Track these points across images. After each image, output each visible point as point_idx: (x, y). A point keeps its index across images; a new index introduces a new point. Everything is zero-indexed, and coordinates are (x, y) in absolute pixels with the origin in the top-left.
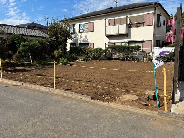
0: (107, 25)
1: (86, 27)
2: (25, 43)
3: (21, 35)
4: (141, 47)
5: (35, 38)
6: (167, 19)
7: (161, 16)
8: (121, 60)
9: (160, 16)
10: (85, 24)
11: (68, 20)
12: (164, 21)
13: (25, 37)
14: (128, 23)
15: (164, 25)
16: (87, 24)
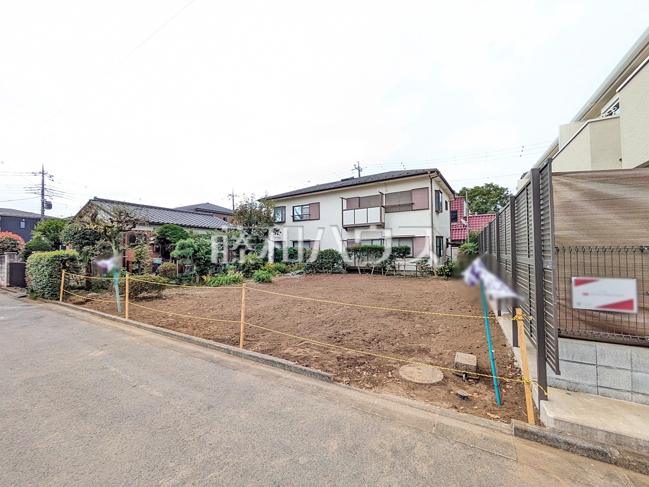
0: (345, 208)
1: (306, 211)
2: (186, 241)
3: (182, 226)
4: (409, 248)
5: (207, 231)
6: (450, 199)
7: (442, 193)
8: (373, 274)
9: (440, 194)
10: (305, 207)
11: (272, 199)
12: (446, 202)
13: (188, 231)
14: (384, 205)
15: (447, 209)
16: (308, 206)
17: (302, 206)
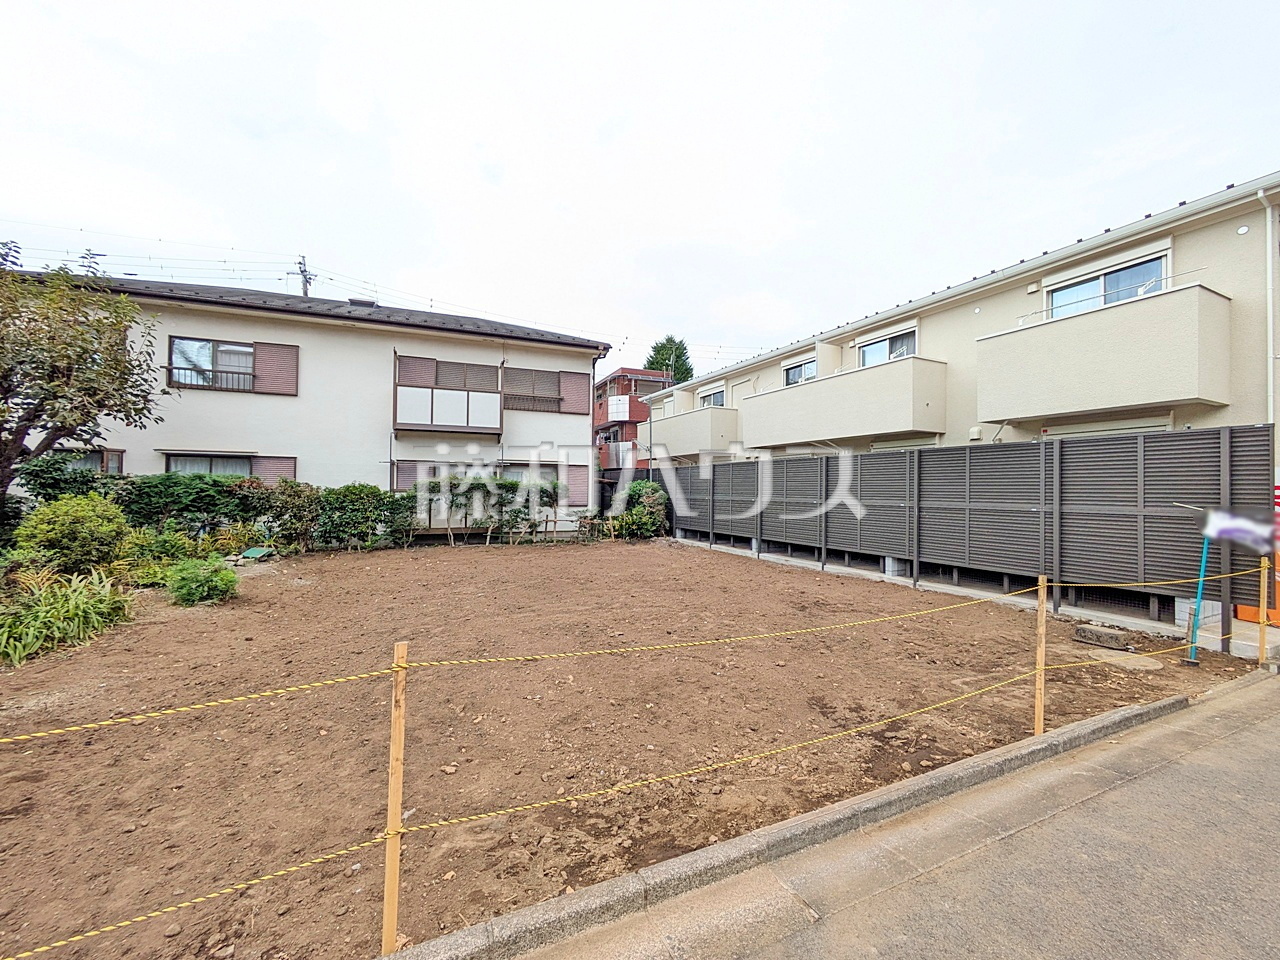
8: (490, 543)
16: (251, 350)
17: (217, 343)
